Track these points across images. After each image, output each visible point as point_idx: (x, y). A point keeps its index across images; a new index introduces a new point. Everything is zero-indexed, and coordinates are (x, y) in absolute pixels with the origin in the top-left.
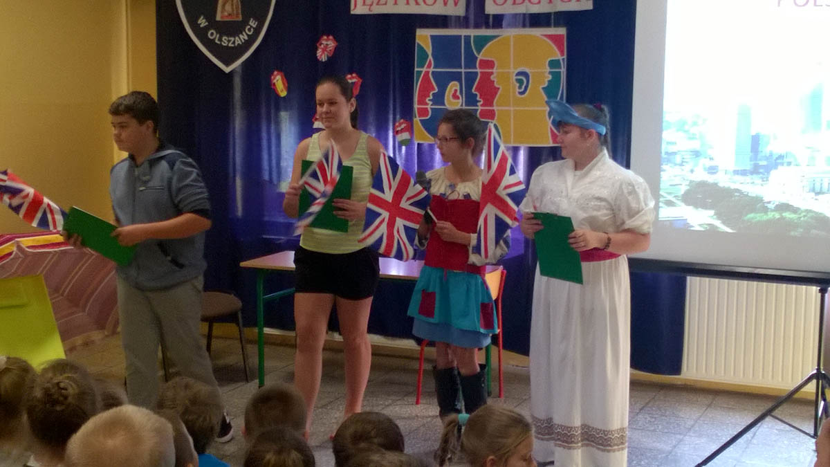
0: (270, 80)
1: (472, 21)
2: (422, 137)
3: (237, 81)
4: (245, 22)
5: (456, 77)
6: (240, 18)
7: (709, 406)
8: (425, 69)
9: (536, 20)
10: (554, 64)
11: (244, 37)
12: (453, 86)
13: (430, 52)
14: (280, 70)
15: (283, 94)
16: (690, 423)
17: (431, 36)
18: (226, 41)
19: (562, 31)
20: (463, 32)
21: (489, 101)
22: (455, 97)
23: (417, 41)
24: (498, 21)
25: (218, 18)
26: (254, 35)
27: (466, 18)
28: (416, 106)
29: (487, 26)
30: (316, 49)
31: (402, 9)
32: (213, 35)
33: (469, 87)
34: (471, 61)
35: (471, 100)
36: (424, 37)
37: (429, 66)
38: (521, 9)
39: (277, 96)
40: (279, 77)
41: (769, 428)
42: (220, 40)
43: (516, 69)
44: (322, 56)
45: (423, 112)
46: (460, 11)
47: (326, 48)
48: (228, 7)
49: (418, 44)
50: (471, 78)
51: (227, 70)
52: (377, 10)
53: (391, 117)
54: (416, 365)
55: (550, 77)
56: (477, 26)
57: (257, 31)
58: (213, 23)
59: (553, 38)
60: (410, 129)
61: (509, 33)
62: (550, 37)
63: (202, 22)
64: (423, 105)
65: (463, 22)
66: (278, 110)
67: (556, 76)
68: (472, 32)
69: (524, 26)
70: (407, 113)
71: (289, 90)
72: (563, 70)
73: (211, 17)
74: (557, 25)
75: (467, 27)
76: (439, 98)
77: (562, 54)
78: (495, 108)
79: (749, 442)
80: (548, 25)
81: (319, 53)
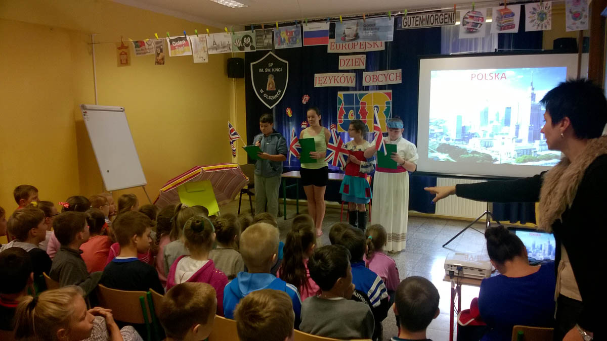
0: (286, 111)
1: (358, 88)
2: (340, 130)
3: (274, 111)
4: (277, 91)
5: (353, 108)
6: (275, 90)
7: (446, 224)
8: (341, 106)
9: (381, 88)
10: (388, 103)
11: (276, 96)
12: (351, 112)
13: (343, 100)
14: (289, 107)
15: (291, 116)
16: (439, 231)
17: (343, 94)
18: (270, 98)
19: (391, 91)
20: (354, 92)
21: (364, 117)
22: (352, 115)
23: (338, 96)
24: (367, 88)
25: (267, 90)
26: (280, 95)
27: (356, 87)
28: (338, 119)
29: (364, 90)
30: (302, 100)
31: (332, 85)
32: (265, 95)
33: (357, 112)
34: (358, 102)
35: (358, 116)
36: (340, 94)
37: (342, 105)
38: (376, 84)
39: (288, 116)
40: (289, 110)
41: (469, 232)
42: (268, 97)
43: (374, 105)
44: (304, 102)
45: (340, 121)
46: (353, 85)
47: (306, 99)
48: (271, 86)
49: (339, 98)
50: (358, 109)
51: (271, 108)
52: (324, 85)
53: (329, 123)
54: (340, 211)
55: (386, 108)
56: (360, 90)
57: (281, 94)
58: (265, 92)
59: (387, 94)
60: (336, 127)
61: (371, 92)
62: (386, 93)
63: (262, 91)
64: (340, 119)
65: (354, 89)
66: (289, 122)
67: (388, 107)
68: (358, 92)
69: (377, 90)
70: (335, 122)
71: (292, 115)
72: (391, 105)
73: (265, 89)
74: (389, 89)
75: (356, 90)
76: (346, 116)
77: (391, 99)
78: (366, 119)
79: (461, 237)
80: (385, 89)
81: (303, 101)
